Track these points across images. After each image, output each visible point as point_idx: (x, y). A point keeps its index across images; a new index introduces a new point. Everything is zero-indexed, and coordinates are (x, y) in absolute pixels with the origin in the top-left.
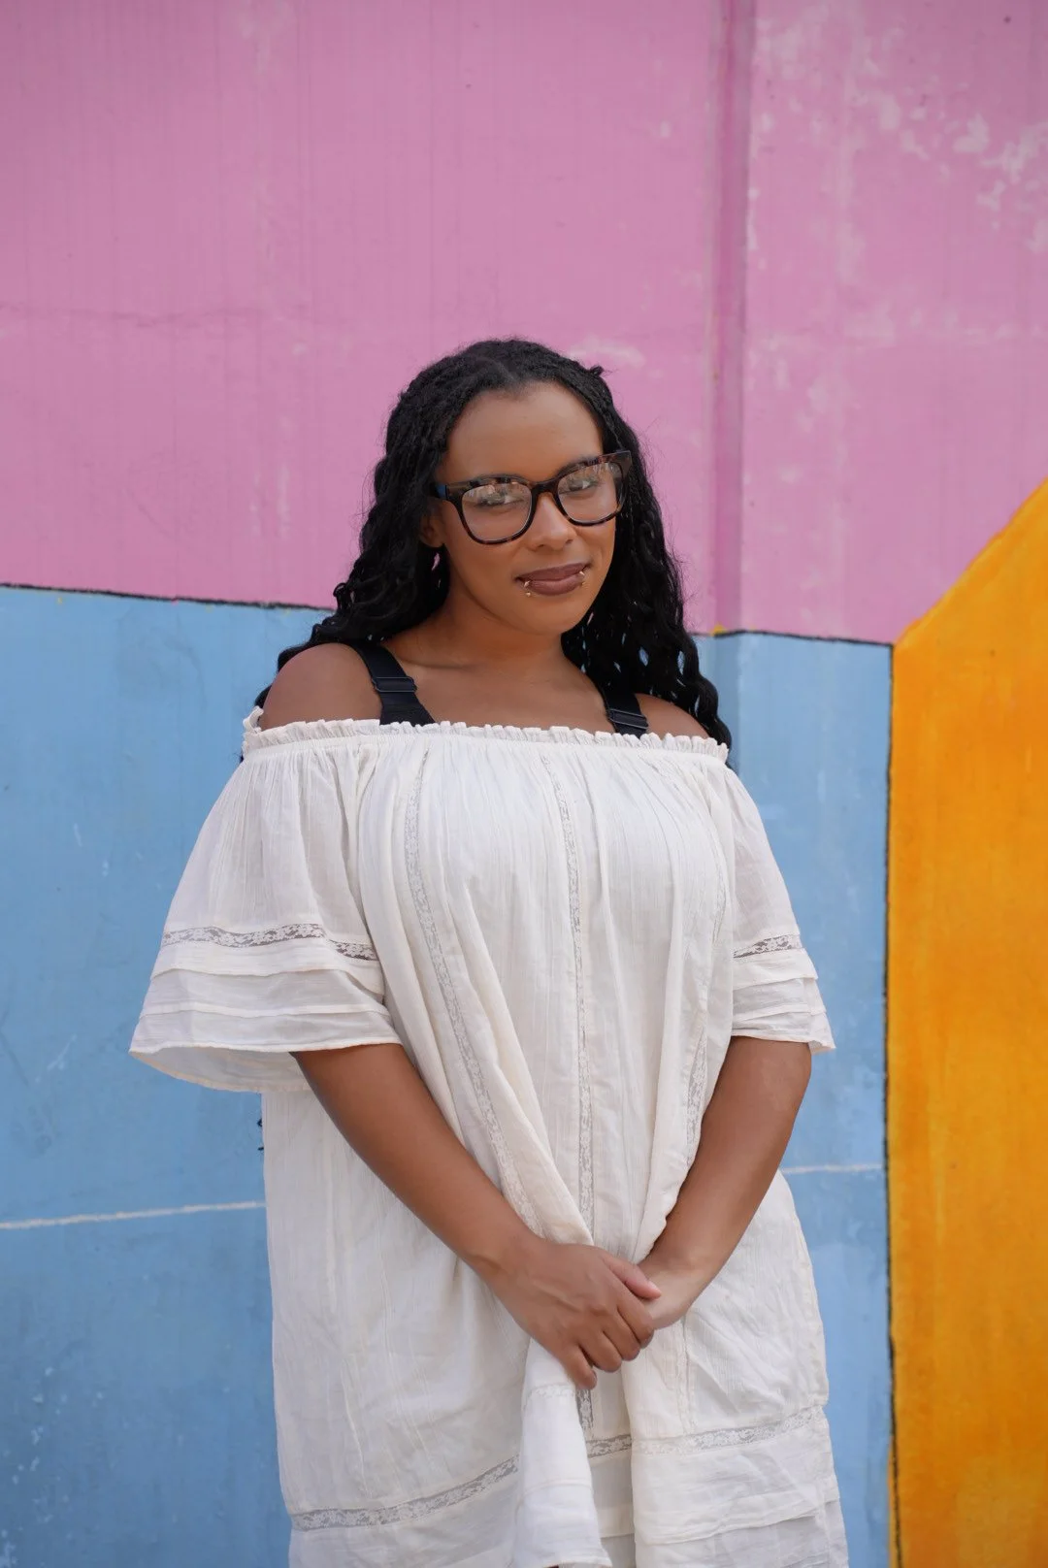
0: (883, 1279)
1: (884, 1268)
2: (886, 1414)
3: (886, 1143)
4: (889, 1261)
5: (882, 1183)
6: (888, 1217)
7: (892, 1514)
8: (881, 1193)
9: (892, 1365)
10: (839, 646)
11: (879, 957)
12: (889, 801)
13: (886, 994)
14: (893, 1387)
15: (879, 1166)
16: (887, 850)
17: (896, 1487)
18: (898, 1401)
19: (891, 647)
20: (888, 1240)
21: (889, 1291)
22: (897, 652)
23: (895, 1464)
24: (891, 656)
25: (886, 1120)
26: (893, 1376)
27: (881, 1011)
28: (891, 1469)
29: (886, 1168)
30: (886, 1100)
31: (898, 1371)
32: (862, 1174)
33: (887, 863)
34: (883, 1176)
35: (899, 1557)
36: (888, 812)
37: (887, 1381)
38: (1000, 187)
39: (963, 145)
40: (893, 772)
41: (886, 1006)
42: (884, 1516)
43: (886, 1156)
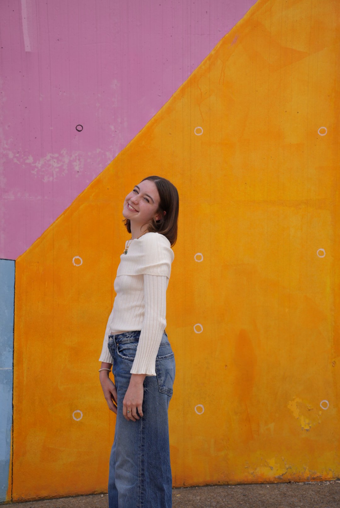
0: (11, 392)
1: (12, 389)
2: (11, 420)
3: (13, 363)
4: (13, 388)
5: (12, 372)
6: (13, 379)
7: (12, 440)
8: (12, 374)
9: (13, 410)
10: (3, 260)
11: (12, 325)
12: (15, 292)
13: (14, 333)
14: (13, 414)
15: (11, 368)
16: (14, 302)
17: (13, 435)
18: (14, 417)
19: (15, 261)
20: (13, 383)
21: (13, 394)
22: (16, 262)
23: (13, 430)
24: (15, 263)
25: (13, 359)
26: (13, 412)
27: (12, 336)
28: (12, 431)
29: (13, 369)
30: (13, 355)
31: (14, 411)
32: (7, 370)
33: (14, 305)
34: (12, 370)
35: (13, 449)
36: (14, 295)
37: (12, 413)
38: (36, 170)
39: (27, 161)
40: (16, 286)
41: (14, 335)
42: (10, 440)
43: (13, 366)
